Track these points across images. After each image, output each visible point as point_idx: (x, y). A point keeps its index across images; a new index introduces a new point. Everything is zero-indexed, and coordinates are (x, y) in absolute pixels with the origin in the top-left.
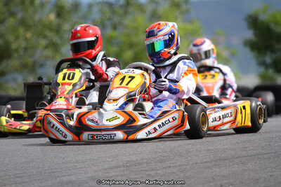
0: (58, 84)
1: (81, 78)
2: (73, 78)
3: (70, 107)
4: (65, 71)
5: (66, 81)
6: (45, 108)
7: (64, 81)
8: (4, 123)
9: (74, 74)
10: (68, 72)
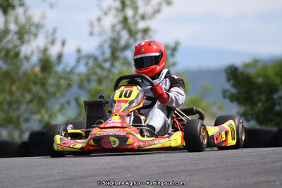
0: (115, 102)
1: (138, 95)
2: (129, 96)
3: (125, 125)
4: (122, 88)
5: (123, 98)
6: (100, 126)
7: (120, 99)
8: (59, 142)
9: (131, 91)
10: (126, 89)
